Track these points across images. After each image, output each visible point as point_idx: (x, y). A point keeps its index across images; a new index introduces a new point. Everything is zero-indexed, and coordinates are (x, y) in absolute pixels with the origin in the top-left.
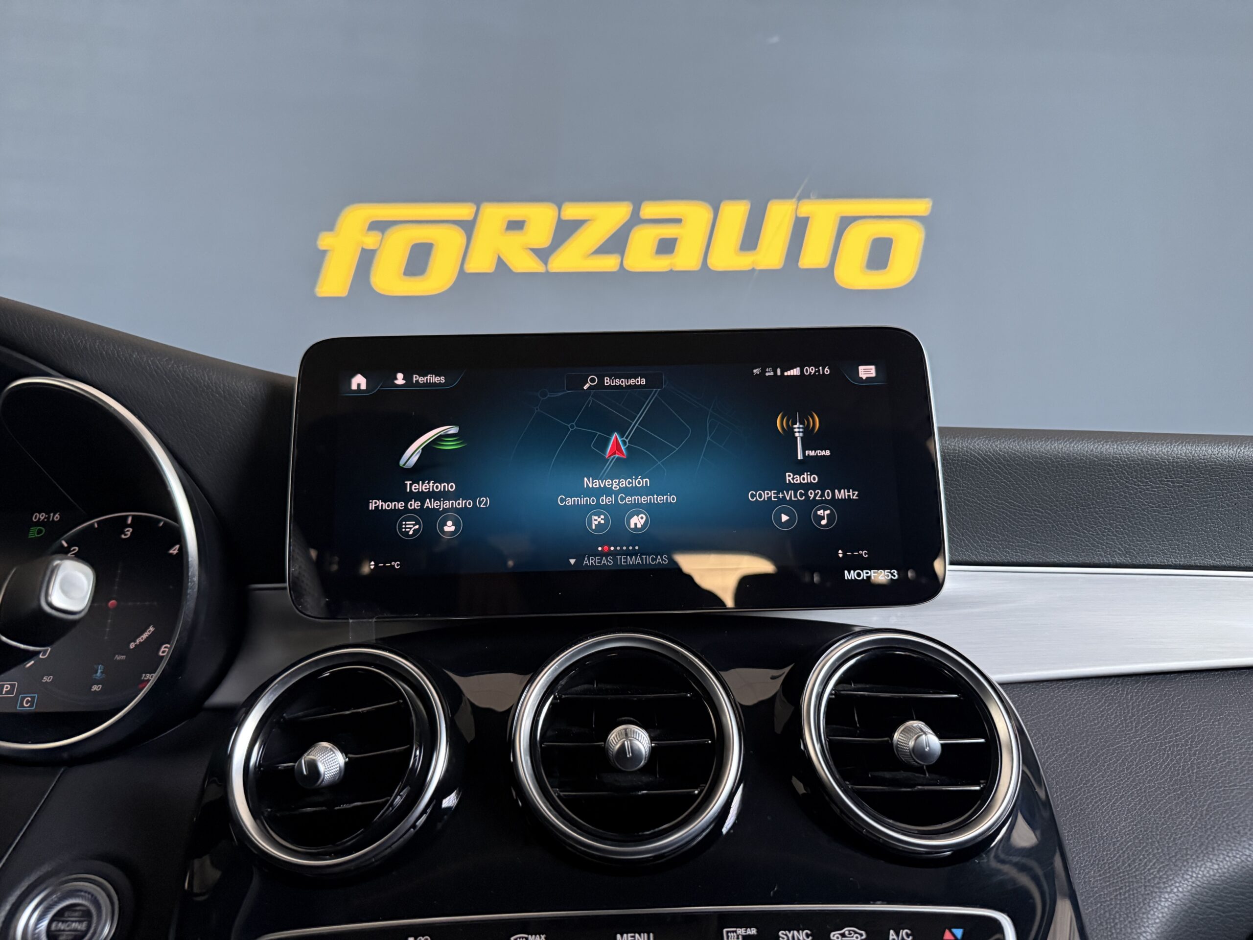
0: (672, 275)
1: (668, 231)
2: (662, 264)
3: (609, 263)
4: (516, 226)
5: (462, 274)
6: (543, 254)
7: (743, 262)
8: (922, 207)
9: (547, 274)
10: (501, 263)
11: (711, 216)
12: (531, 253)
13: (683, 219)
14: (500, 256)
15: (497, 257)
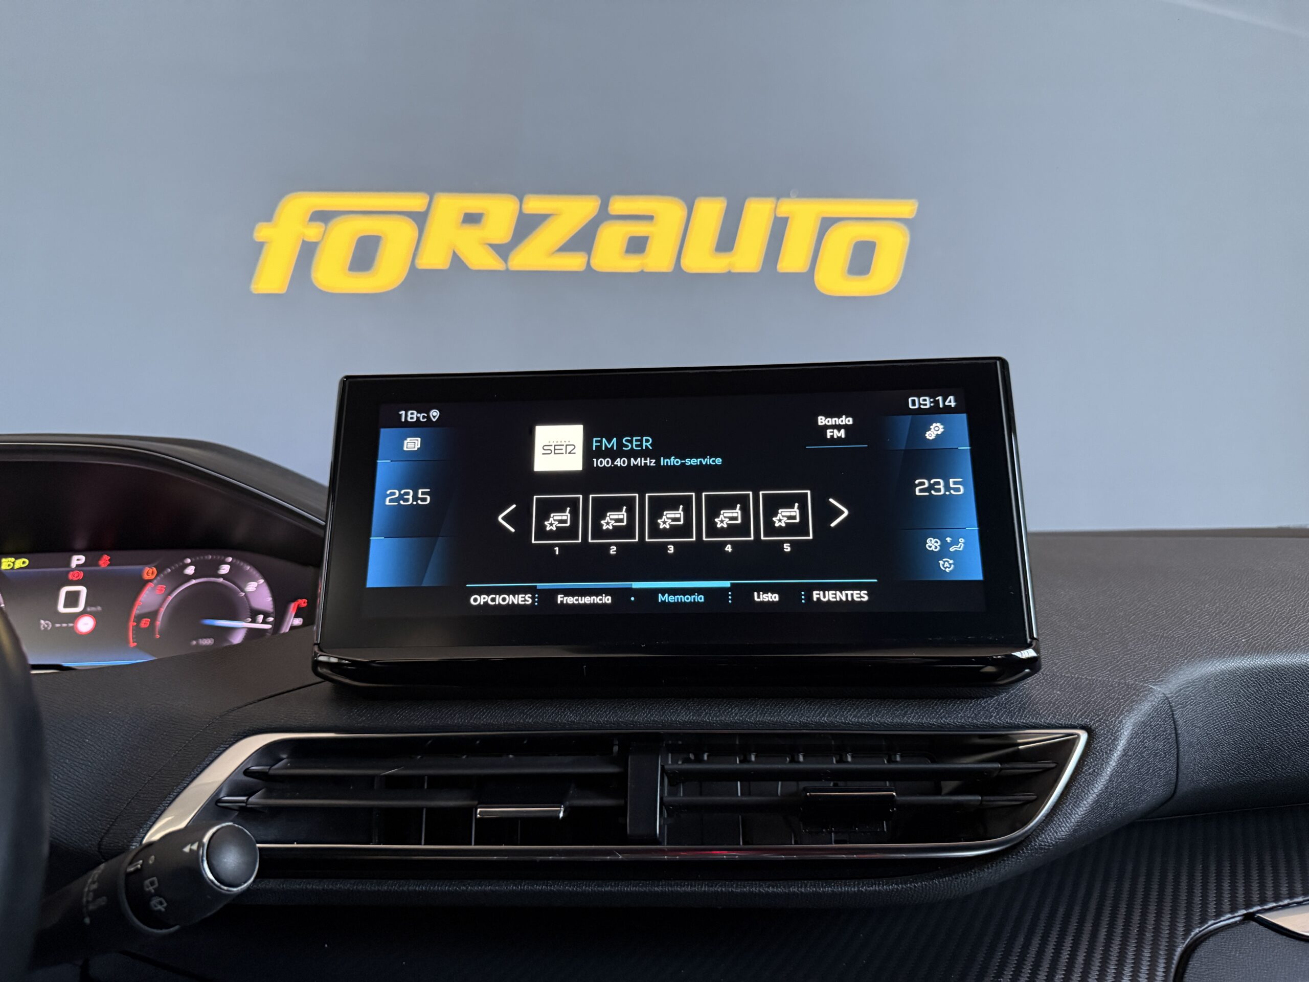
0: (643, 276)
1: (639, 229)
2: (632, 264)
3: (574, 262)
4: (472, 219)
5: (413, 270)
6: (503, 251)
7: (719, 264)
8: (907, 208)
9: (508, 273)
10: (456, 260)
11: (685, 213)
12: (490, 249)
13: (655, 216)
14: (456, 251)
15: (452, 252)
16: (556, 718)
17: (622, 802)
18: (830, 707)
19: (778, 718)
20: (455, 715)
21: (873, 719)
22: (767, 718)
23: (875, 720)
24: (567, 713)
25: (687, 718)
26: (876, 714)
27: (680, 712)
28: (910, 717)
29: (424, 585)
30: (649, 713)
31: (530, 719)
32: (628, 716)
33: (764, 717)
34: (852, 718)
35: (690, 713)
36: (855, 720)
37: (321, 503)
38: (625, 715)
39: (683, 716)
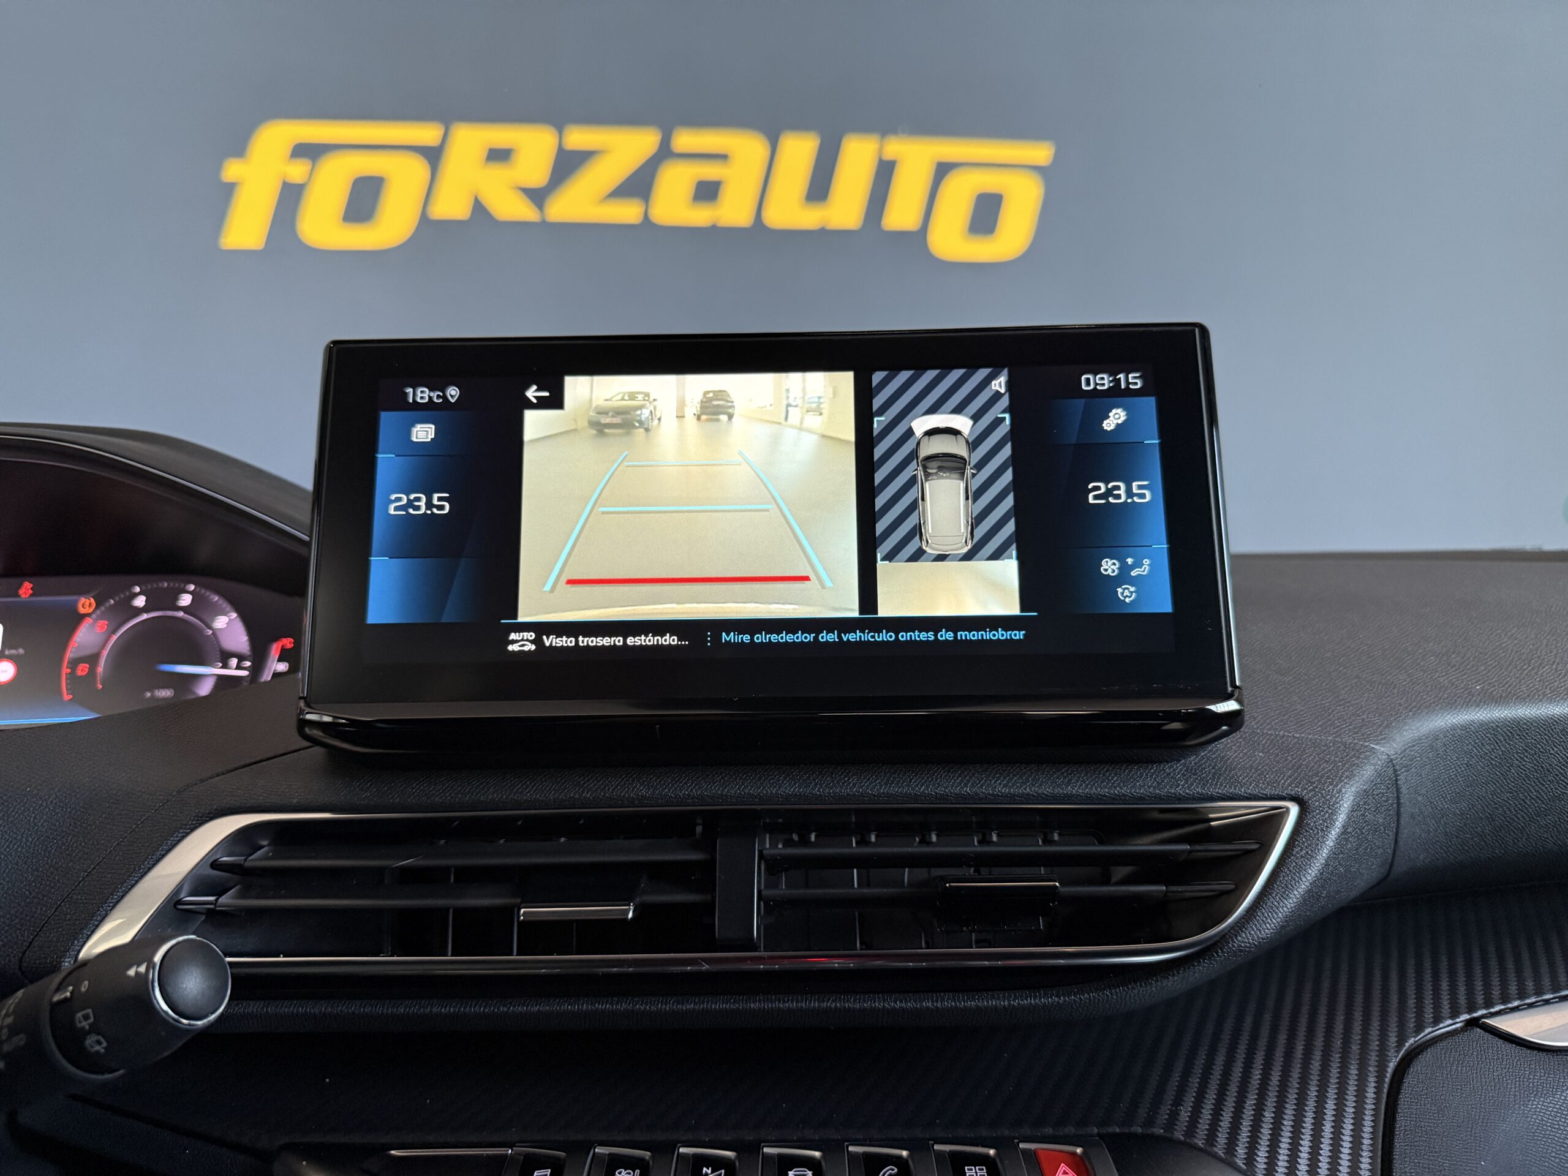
0: (714, 233)
2: (701, 216)
3: (628, 212)
4: (499, 156)
5: (425, 220)
6: (537, 196)
7: (809, 218)
8: (1041, 153)
9: (545, 226)
10: (479, 208)
11: (768, 153)
12: (520, 192)
13: (729, 154)
14: (479, 198)
15: (474, 198)
16: (622, 792)
17: (709, 897)
18: (973, 774)
19: (908, 789)
20: (489, 789)
21: (1028, 790)
22: (894, 789)
23: (1032, 791)
24: (636, 785)
25: (792, 790)
26: (1032, 783)
27: (783, 782)
28: (1076, 786)
29: (443, 621)
30: (743, 784)
31: (588, 793)
32: (715, 787)
33: (890, 787)
34: (1002, 788)
35: (795, 784)
36: (1005, 790)
37: (303, 512)
38: (711, 787)
39: (786, 788)
